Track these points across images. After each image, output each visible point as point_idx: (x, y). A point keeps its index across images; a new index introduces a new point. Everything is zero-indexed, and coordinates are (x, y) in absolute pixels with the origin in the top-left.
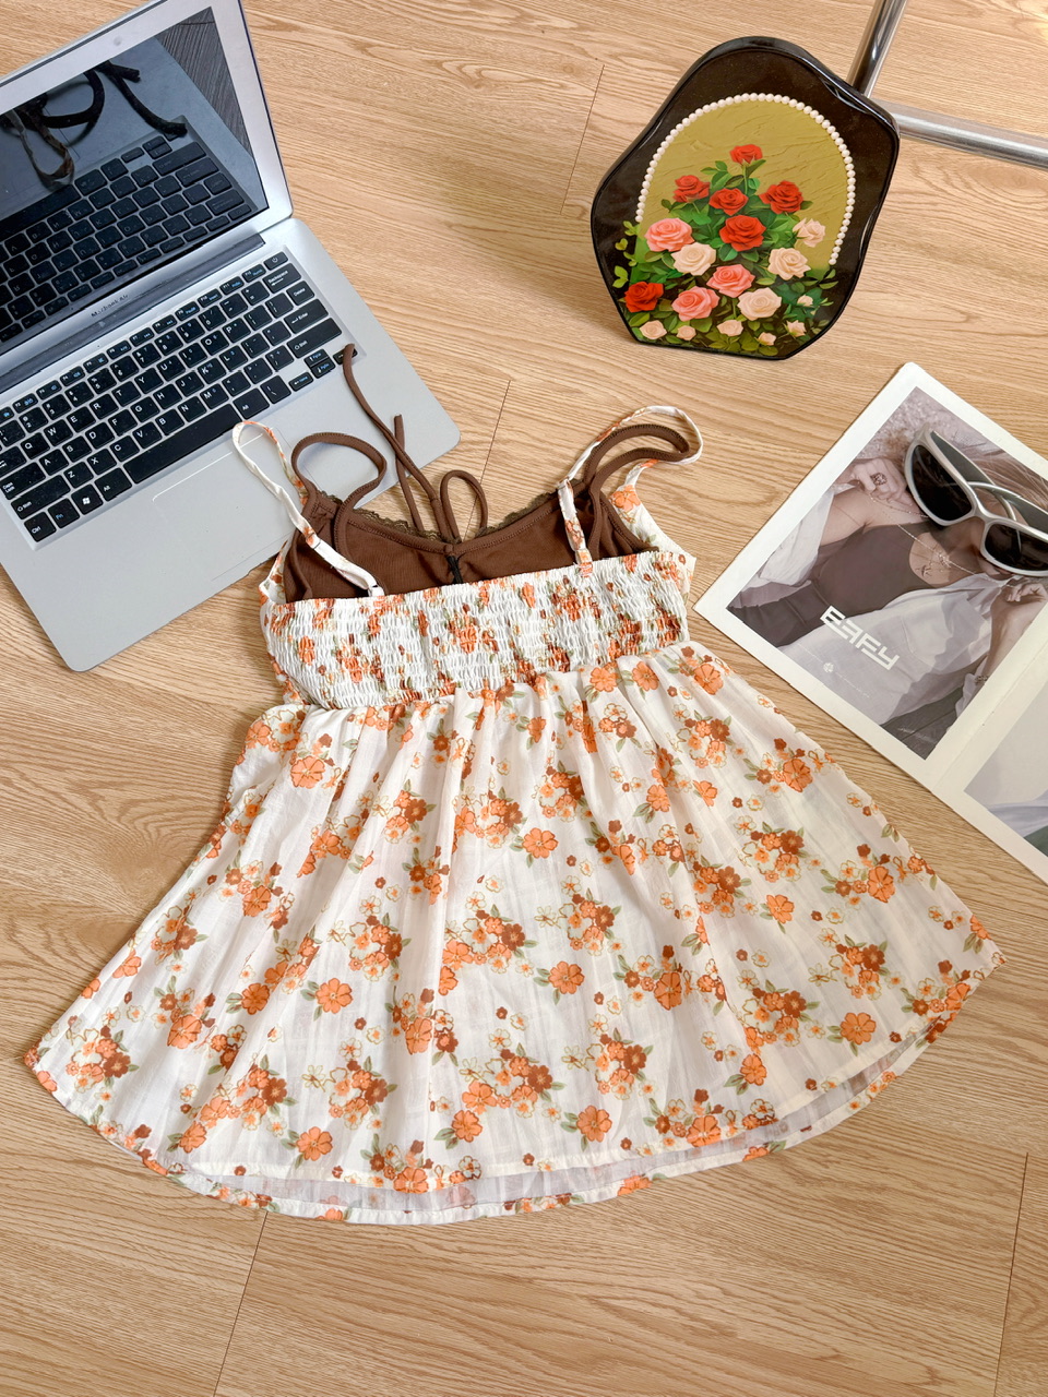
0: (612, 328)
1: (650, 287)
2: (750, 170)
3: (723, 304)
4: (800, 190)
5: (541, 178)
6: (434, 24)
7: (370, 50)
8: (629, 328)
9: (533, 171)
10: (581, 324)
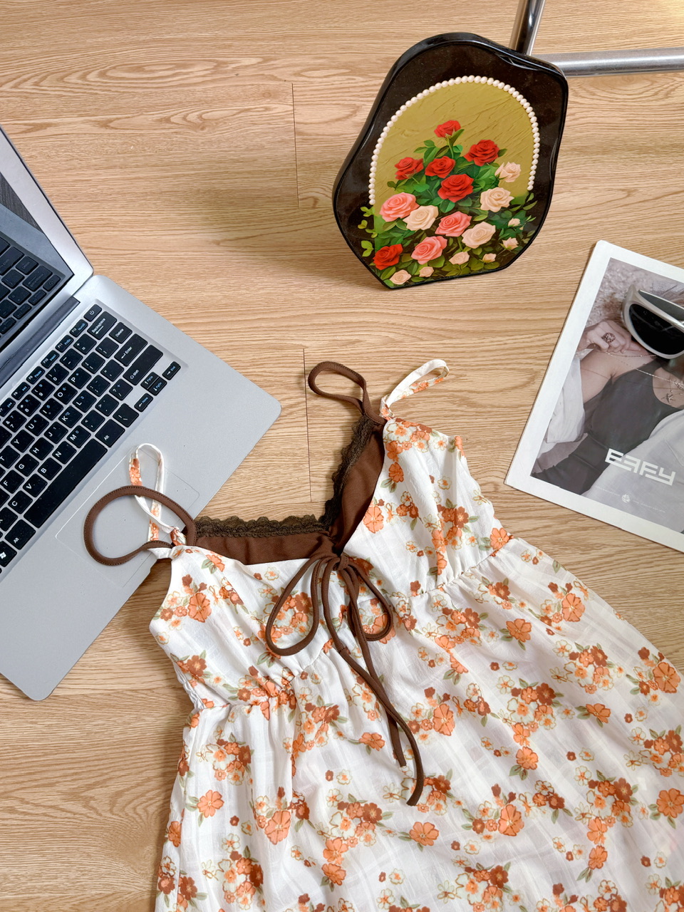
0: (366, 284)
1: (391, 249)
2: (452, 140)
3: (450, 244)
4: (496, 143)
5: (274, 184)
6: (153, 90)
7: (111, 125)
8: (382, 282)
9: (267, 181)
10: (343, 289)
